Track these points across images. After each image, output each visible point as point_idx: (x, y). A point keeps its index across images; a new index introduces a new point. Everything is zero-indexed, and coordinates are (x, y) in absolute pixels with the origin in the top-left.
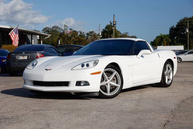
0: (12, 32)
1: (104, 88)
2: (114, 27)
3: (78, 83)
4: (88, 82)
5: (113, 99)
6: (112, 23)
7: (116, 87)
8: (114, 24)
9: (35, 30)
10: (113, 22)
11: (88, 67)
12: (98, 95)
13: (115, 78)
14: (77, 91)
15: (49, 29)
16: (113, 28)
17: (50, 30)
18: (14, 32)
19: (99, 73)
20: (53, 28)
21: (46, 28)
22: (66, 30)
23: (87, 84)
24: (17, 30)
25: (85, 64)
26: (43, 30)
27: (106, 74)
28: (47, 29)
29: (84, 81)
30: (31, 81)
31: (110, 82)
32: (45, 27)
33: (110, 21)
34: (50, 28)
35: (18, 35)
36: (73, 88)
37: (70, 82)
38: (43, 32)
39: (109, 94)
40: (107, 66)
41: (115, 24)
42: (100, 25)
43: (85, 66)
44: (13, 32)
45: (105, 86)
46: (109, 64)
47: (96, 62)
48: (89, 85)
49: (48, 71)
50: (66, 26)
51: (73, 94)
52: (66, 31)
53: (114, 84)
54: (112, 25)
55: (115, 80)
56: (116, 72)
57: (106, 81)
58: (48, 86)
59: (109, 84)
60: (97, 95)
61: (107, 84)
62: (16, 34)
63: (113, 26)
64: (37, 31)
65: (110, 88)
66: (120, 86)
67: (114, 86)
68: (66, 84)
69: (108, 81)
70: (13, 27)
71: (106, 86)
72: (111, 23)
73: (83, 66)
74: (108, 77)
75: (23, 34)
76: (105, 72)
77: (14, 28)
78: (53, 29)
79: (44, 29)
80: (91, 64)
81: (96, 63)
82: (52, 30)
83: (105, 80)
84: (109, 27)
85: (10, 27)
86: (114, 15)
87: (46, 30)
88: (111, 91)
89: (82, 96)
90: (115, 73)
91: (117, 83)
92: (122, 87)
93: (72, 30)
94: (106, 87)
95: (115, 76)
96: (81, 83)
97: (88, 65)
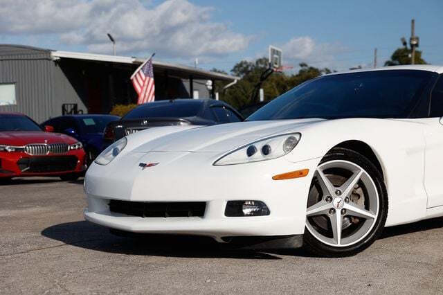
0: (139, 72)
1: (320, 222)
2: (414, 54)
3: (234, 208)
4: (264, 205)
5: (352, 258)
6: (408, 42)
7: (363, 220)
8: (412, 46)
9: (215, 71)
10: (411, 39)
11: (267, 157)
12: (299, 246)
13: (360, 189)
14: (230, 233)
15: (248, 66)
16: (410, 56)
17: (250, 69)
18: (143, 71)
19: (301, 174)
20: (257, 63)
21: (241, 65)
22: (276, 64)
23: (261, 209)
24: (150, 67)
25: (259, 147)
26: (234, 70)
27: (330, 179)
28: (245, 66)
29: (251, 201)
30: (105, 200)
31: (340, 204)
32: (239, 62)
33: (402, 37)
34: (251, 63)
35: (152, 79)
36: (216, 222)
37: (209, 202)
38: (233, 73)
39: (338, 242)
40: (332, 151)
41: (417, 45)
42: (376, 50)
43: (258, 154)
44: (141, 72)
45: (325, 216)
46: (337, 146)
47: (293, 138)
48: (267, 212)
49: (147, 168)
50: (278, 53)
51: (219, 240)
52: (277, 66)
53: (357, 209)
54: (409, 47)
55: (359, 196)
56: (363, 170)
57: (330, 199)
58: (147, 216)
59: (338, 212)
60: (297, 244)
61: (333, 210)
62: (148, 78)
63: (411, 51)
64: (219, 72)
65: (343, 222)
66: (376, 217)
67: (355, 217)
68: (198, 209)
69: (336, 200)
70: (141, 61)
71: (331, 216)
72: (405, 44)
73: (251, 151)
74: (335, 186)
75: (169, 76)
76: (325, 172)
77: (142, 63)
78: (257, 66)
79: (236, 67)
80: (277, 146)
81: (292, 143)
82: (257, 69)
83: (325, 197)
84: (402, 53)
85: (134, 60)
86: (413, 21)
87: (241, 68)
88: (346, 233)
89: (247, 248)
90: (361, 173)
91: (367, 207)
92: (384, 220)
93: (306, 65)
94: (328, 219)
95: (360, 183)
96: (244, 206)
97: (266, 150)
